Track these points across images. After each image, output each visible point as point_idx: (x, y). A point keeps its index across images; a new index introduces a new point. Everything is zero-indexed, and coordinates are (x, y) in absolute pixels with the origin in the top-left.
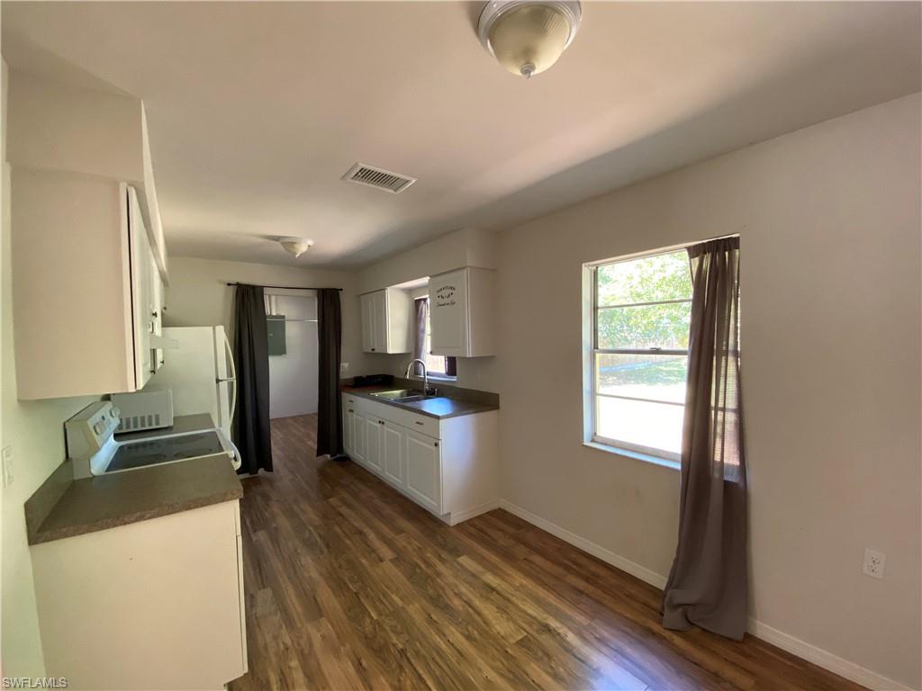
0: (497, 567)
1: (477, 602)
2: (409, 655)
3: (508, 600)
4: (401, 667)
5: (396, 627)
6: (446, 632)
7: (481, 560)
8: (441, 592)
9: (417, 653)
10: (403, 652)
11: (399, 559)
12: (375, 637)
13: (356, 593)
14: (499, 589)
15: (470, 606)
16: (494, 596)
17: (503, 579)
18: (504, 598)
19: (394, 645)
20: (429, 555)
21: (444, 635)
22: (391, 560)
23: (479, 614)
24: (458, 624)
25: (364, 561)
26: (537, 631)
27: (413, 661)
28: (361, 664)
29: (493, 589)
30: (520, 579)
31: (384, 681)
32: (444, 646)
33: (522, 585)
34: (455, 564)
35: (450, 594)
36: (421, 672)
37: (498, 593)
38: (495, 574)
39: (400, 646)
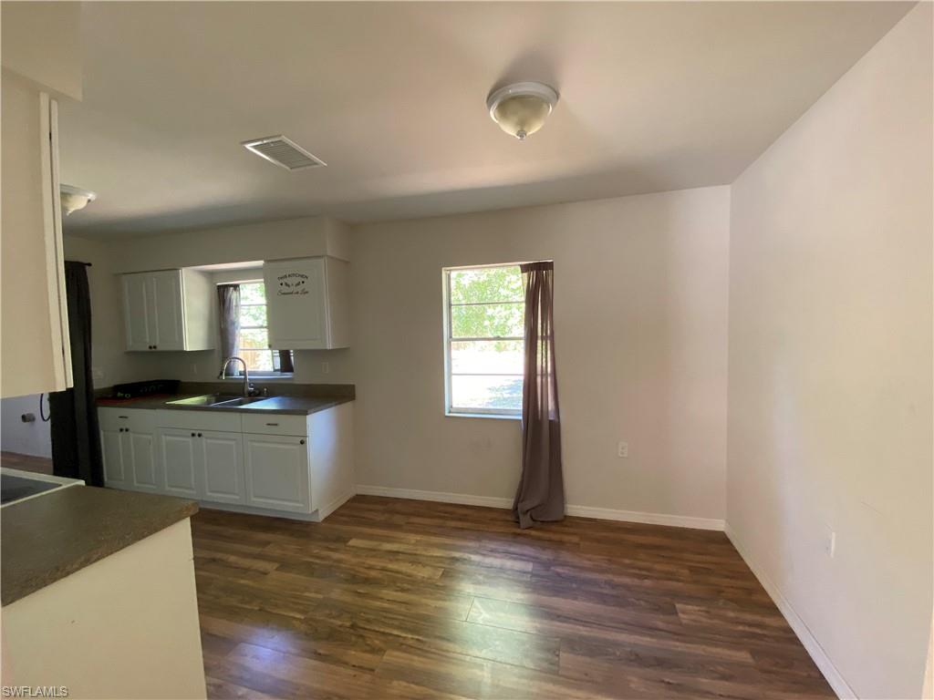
0: (388, 537)
1: (390, 566)
2: (362, 625)
3: (415, 554)
4: (361, 636)
5: (331, 614)
6: (381, 596)
7: (370, 537)
8: (352, 572)
9: (368, 621)
10: (353, 626)
11: (284, 565)
12: (316, 630)
13: (260, 610)
14: (401, 550)
15: (386, 570)
16: (401, 557)
17: (401, 543)
18: (410, 554)
19: (340, 626)
20: (315, 551)
21: (382, 598)
22: (277, 569)
23: (398, 572)
24: (385, 587)
25: (242, 582)
26: (449, 564)
27: (368, 627)
28: (320, 654)
29: (398, 552)
30: (413, 538)
31: (353, 653)
32: (386, 605)
33: (417, 541)
34: (348, 548)
35: (362, 570)
36: (382, 630)
37: (403, 553)
38: (389, 542)
39: (348, 624)
